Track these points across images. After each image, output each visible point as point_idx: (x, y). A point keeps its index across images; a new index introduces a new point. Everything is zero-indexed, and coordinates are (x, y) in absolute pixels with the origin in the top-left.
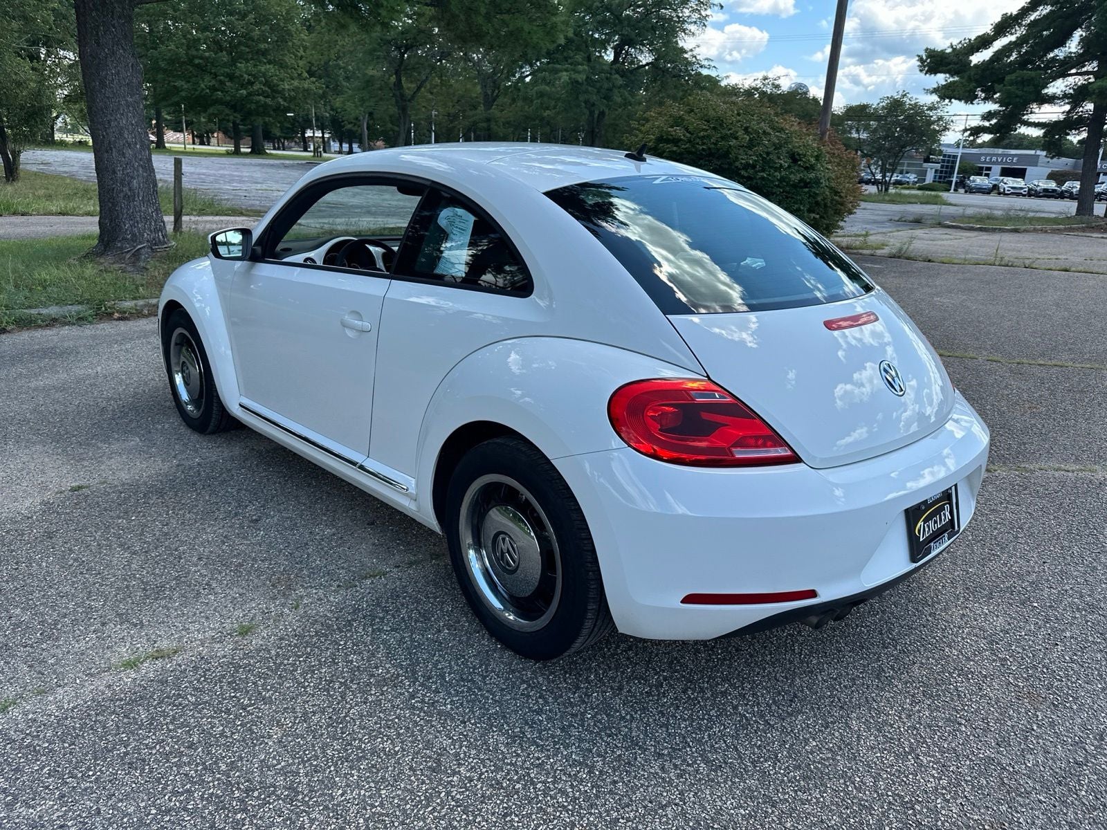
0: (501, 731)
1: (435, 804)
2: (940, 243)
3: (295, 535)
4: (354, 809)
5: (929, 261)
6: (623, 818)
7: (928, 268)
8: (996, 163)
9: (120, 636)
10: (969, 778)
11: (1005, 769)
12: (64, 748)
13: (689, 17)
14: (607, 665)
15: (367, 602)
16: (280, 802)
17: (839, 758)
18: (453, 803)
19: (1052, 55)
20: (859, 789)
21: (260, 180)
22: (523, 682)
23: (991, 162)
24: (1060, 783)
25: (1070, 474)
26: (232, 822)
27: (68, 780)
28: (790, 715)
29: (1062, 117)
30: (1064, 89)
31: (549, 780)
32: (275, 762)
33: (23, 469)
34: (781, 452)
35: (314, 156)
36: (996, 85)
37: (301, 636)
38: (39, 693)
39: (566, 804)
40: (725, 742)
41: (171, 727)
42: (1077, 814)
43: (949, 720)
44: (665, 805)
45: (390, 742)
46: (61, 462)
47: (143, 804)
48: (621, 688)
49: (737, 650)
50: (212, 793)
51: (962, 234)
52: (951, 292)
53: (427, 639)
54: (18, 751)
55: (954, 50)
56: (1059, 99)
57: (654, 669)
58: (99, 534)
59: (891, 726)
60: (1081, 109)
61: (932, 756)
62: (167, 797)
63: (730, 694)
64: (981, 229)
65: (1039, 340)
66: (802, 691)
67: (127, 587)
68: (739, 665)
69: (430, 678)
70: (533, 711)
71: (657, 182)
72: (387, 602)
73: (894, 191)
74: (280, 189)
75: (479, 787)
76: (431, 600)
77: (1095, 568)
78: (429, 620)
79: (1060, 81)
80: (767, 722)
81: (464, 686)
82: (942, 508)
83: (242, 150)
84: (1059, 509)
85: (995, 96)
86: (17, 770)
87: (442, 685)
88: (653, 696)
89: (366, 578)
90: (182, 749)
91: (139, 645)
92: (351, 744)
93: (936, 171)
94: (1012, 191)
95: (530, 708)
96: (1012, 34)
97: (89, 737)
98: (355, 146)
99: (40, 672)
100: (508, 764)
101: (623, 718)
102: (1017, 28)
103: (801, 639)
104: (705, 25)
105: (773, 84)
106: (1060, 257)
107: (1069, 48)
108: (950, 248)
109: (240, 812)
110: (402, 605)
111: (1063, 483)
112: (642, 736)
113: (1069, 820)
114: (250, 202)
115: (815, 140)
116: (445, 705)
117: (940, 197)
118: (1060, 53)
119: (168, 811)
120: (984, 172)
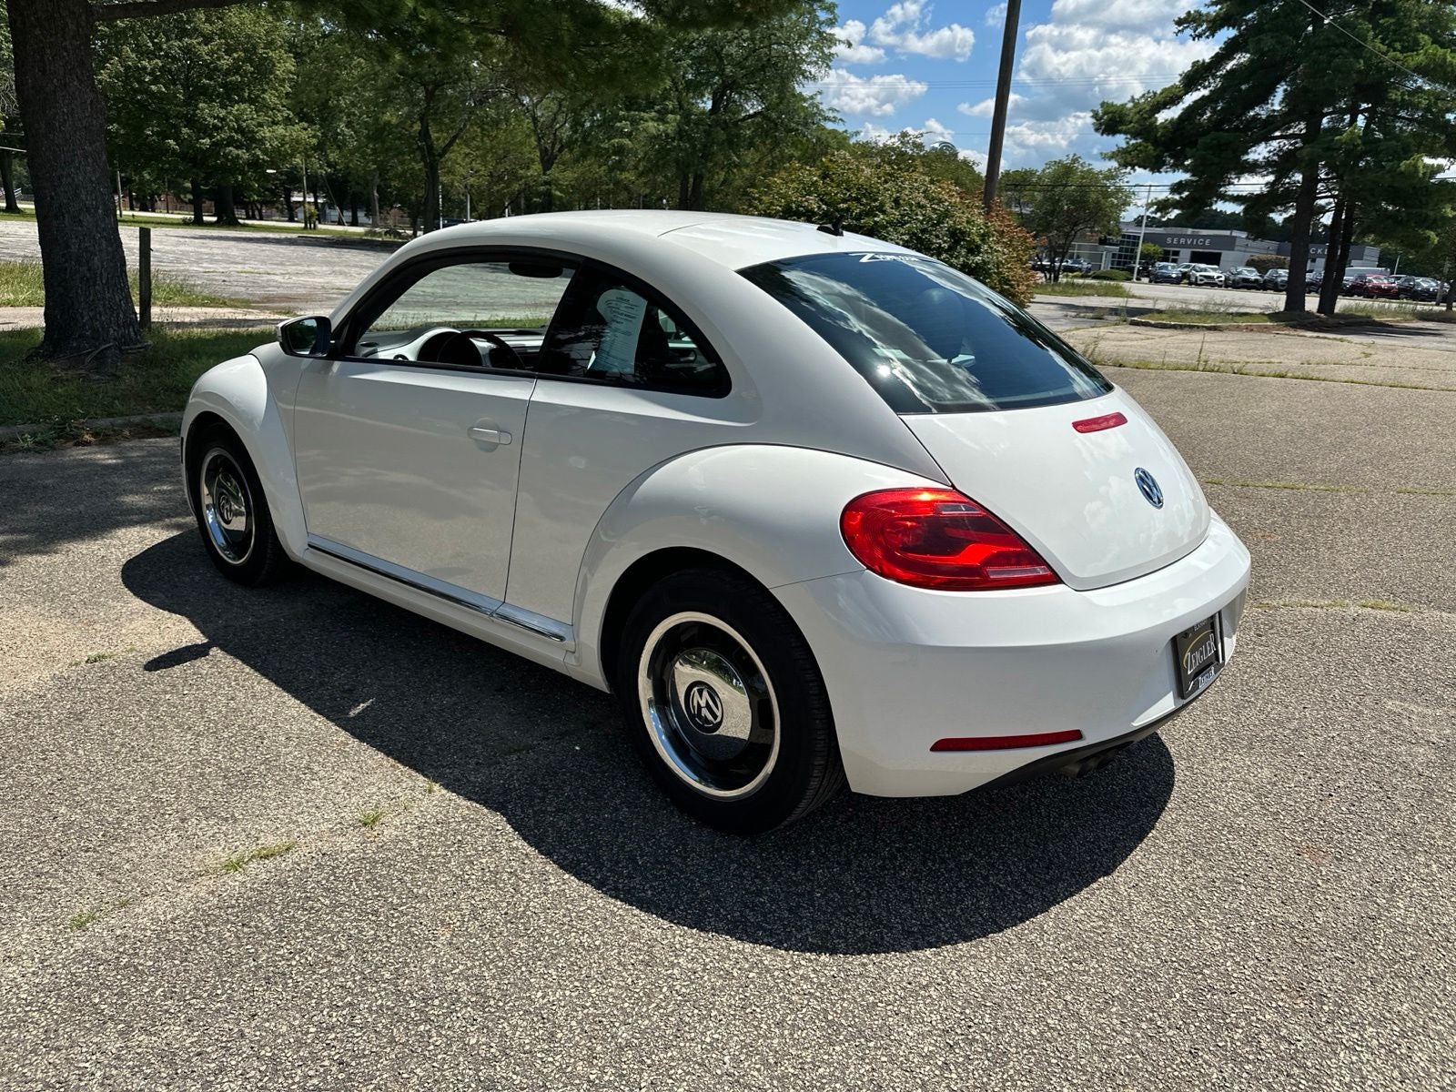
0: (718, 916)
1: (658, 1001)
2: (1130, 343)
3: (405, 706)
4: (562, 1012)
5: (1120, 366)
6: (881, 1002)
7: (1121, 374)
8: (1185, 246)
9: (210, 833)
10: (1257, 939)
11: (1294, 927)
12: (175, 966)
13: (807, 55)
14: (828, 838)
15: (518, 780)
16: (469, 1009)
17: (1111, 925)
18: (680, 998)
19: (1252, 113)
20: (1139, 957)
21: (238, 260)
22: (732, 861)
23: (1179, 245)
24: (1355, 939)
25: (1319, 610)
26: (415, 1035)
27: (192, 1002)
28: (1049, 883)
29: (1265, 190)
30: (1267, 155)
31: (788, 966)
32: (450, 966)
33: (14, 637)
34: (1041, 571)
35: (305, 228)
36: (1188, 149)
37: (445, 823)
38: (123, 905)
39: (812, 991)
40: (981, 915)
41: (307, 934)
42: (1376, 968)
43: (1226, 880)
44: (927, 985)
45: (586, 935)
46: (64, 626)
47: (297, 1023)
48: (849, 863)
49: (975, 816)
50: (382, 1005)
51: (1154, 333)
52: (1152, 403)
53: (604, 819)
54: (115, 973)
55: (1136, 104)
56: (1262, 167)
57: (883, 841)
58: (145, 712)
59: (1164, 889)
60: (1287, 180)
61: (1214, 918)
62: (325, 1013)
63: (977, 864)
64: (1174, 327)
65: (1262, 458)
66: (1058, 857)
67: (202, 775)
68: (980, 831)
69: (617, 863)
70: (751, 893)
71: (864, 260)
72: (543, 779)
73: (1065, 280)
74: (269, 271)
75: (706, 978)
76: (599, 775)
77: (1361, 713)
78: (601, 797)
79: (1263, 145)
80: (1024, 892)
81: (662, 869)
82: (1206, 638)
83: (205, 218)
84: (1313, 649)
85: (1186, 163)
86: (121, 995)
87: (635, 869)
88: (888, 870)
89: (510, 753)
90: (329, 958)
91: (238, 843)
92: (539, 941)
93: (1114, 255)
94: (1206, 281)
95: (746, 890)
96: (1205, 88)
97: (204, 951)
98: (361, 215)
99: (114, 881)
100: (734, 952)
101: (858, 896)
102: (1211, 81)
103: (1046, 801)
104: (828, 66)
105: (914, 143)
106: (1272, 360)
107: (1272, 105)
108: (1142, 350)
109: (421, 1024)
110: (564, 782)
111: (1312, 620)
112: (884, 914)
113: (1369, 975)
114: (233, 288)
115: (980, 213)
116: (644, 891)
117: (1121, 287)
118: (1261, 112)
119: (331, 1029)
120: (1171, 257)
